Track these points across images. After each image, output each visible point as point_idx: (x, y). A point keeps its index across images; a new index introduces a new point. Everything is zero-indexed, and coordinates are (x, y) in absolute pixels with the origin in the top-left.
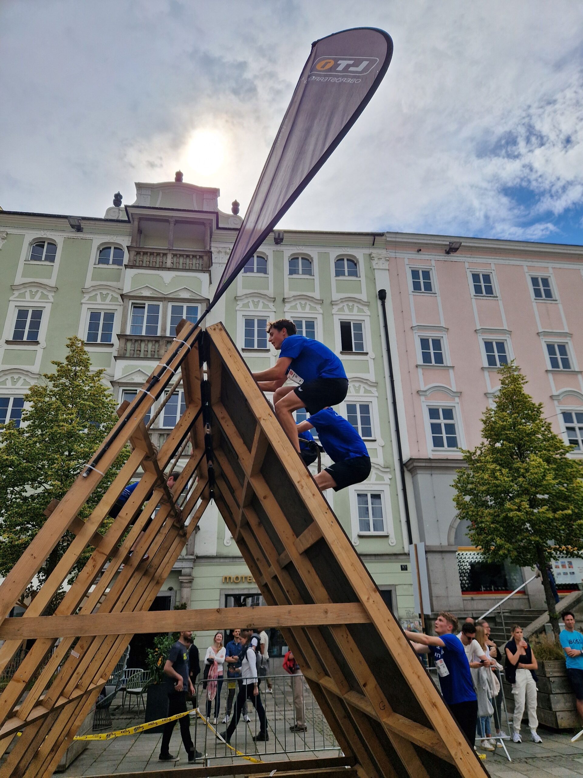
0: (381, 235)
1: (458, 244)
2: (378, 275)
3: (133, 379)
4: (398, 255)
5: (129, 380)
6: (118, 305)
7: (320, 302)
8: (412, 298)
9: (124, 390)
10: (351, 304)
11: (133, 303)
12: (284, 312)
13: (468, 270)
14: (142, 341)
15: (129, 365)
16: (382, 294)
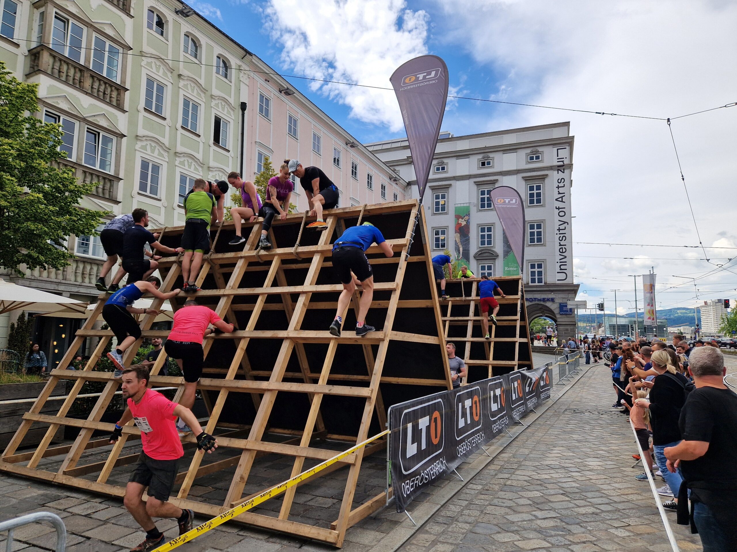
0: (250, 54)
1: (292, 93)
2: (243, 86)
3: (59, 104)
4: (255, 77)
5: (53, 102)
7: (204, 91)
8: (258, 118)
9: (46, 111)
10: (223, 103)
11: (56, 13)
12: (179, 88)
13: (288, 112)
14: (65, 62)
15: (53, 85)
16: (243, 106)
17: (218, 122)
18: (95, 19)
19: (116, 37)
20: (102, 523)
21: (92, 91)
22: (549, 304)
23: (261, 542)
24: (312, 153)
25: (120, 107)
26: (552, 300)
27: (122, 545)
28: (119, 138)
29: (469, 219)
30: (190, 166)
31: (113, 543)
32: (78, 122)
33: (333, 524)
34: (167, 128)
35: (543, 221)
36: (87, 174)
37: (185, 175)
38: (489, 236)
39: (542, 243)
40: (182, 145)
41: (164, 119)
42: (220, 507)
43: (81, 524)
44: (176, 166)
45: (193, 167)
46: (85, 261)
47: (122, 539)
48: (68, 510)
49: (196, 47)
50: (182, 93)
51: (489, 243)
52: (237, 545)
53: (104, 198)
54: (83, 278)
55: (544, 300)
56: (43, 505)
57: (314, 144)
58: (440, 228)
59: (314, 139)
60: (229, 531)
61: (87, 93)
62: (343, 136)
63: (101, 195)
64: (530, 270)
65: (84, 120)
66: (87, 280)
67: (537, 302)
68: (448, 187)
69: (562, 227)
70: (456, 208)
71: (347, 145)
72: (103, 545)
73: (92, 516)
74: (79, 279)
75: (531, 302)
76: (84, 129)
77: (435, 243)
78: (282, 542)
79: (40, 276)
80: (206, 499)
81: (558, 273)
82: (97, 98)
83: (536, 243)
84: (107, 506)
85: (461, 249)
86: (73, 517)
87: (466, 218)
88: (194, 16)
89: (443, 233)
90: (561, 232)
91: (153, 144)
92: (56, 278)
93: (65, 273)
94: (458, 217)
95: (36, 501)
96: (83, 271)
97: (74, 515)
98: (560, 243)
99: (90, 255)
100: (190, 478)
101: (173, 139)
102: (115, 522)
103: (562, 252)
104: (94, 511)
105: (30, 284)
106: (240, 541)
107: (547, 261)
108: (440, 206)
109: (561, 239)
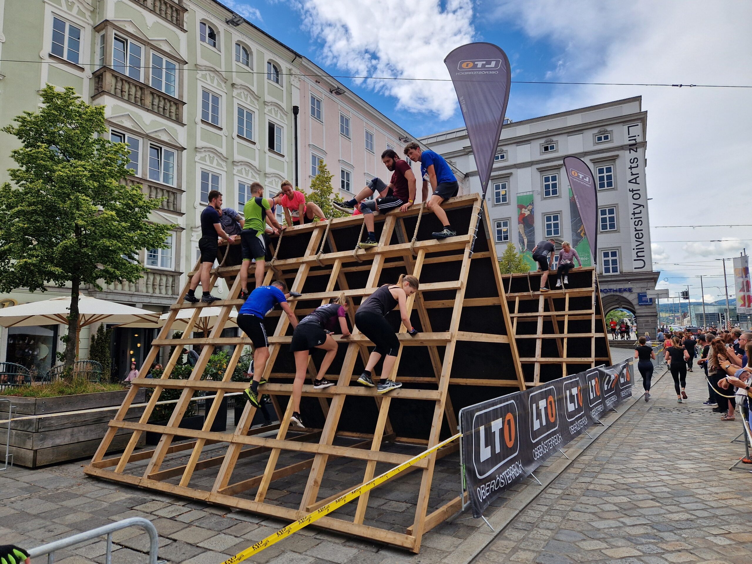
0: (300, 57)
1: (343, 92)
2: (294, 90)
3: (123, 122)
4: (306, 79)
5: (118, 121)
6: (86, 22)
7: (257, 98)
8: (311, 120)
9: (112, 130)
10: (276, 109)
11: (115, 34)
12: (233, 97)
13: (340, 112)
14: (126, 81)
15: (117, 105)
16: (296, 110)
17: (271, 128)
18: (151, 36)
19: (172, 52)
20: (186, 525)
21: (153, 108)
22: (626, 295)
23: (337, 546)
24: (366, 153)
25: (179, 121)
26: (630, 290)
27: (206, 547)
28: (179, 151)
29: (533, 208)
30: (247, 174)
31: (198, 545)
32: (142, 139)
33: (409, 529)
34: (224, 138)
35: (616, 205)
36: (152, 188)
37: (243, 183)
38: (556, 225)
39: (616, 229)
40: (239, 153)
41: (221, 129)
42: (296, 511)
43: (168, 527)
44: (234, 175)
45: (250, 174)
46: (155, 272)
47: (206, 541)
48: (154, 513)
49: (248, 55)
50: (236, 101)
51: (556, 232)
52: (315, 549)
53: (169, 211)
54: (154, 289)
55: (620, 290)
56: (131, 509)
57: (367, 142)
58: (502, 219)
59: (367, 137)
60: (306, 535)
61: (148, 110)
62: (396, 131)
63: (166, 208)
64: (603, 259)
65: (147, 136)
66: (157, 291)
67: (612, 293)
68: (508, 176)
69: (637, 211)
70: (518, 197)
71: (400, 140)
72: (189, 548)
73: (177, 519)
74: (150, 290)
75: (605, 293)
76: (147, 146)
77: (497, 235)
78: (359, 546)
79: (115, 289)
80: (281, 503)
81: (635, 260)
82: (158, 114)
83: (608, 229)
84: (190, 509)
85: (526, 241)
86: (158, 520)
87: (530, 207)
88: (244, 24)
89: (505, 224)
90: (637, 216)
91: (212, 155)
92: (130, 290)
93: (137, 285)
94: (521, 207)
95: (124, 504)
96: (153, 283)
97: (160, 517)
98: (635, 228)
99: (159, 267)
100: (266, 482)
101: (230, 148)
102: (198, 525)
103: (639, 238)
104: (178, 514)
105: (106, 297)
106: (318, 545)
107: (622, 247)
108: (501, 197)
109: (636, 223)
